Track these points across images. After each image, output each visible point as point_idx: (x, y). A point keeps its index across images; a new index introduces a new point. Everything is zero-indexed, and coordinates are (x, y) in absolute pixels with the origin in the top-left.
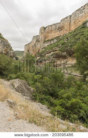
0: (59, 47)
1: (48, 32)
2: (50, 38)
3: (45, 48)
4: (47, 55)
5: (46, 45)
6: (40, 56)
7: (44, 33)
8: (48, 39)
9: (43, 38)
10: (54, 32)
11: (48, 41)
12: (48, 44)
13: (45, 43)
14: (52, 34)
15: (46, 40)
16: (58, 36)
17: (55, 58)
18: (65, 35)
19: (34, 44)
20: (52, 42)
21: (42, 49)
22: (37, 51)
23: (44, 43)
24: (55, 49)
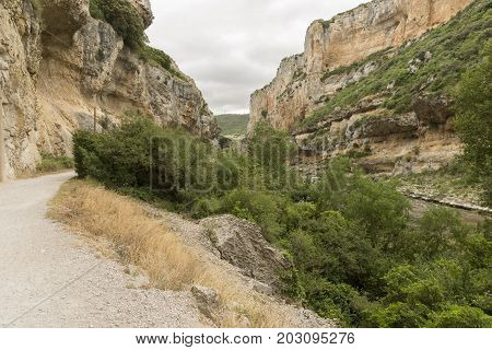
0: (384, 95)
1: (339, 39)
2: (347, 60)
3: (327, 100)
4: (335, 125)
5: (331, 88)
6: (309, 131)
7: (322, 42)
8: (338, 66)
9: (319, 64)
10: (364, 37)
11: (339, 72)
12: (338, 86)
13: (327, 80)
14: (353, 44)
15: (332, 69)
16: (380, 48)
17: (369, 135)
18: (409, 44)
19: (284, 88)
20: (356, 76)
21: (317, 103)
22: (297, 113)
23: (322, 80)
24: (370, 101)
